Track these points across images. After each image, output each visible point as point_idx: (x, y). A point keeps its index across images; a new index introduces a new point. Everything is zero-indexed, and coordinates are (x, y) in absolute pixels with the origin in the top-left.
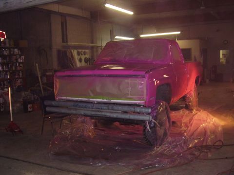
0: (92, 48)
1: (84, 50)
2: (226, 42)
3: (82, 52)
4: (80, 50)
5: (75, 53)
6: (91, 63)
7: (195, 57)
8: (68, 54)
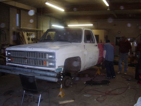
0: (37, 31)
1: (31, 33)
2: (119, 32)
3: (30, 34)
4: (29, 33)
5: (25, 34)
6: (36, 41)
7: (101, 41)
8: (20, 35)
